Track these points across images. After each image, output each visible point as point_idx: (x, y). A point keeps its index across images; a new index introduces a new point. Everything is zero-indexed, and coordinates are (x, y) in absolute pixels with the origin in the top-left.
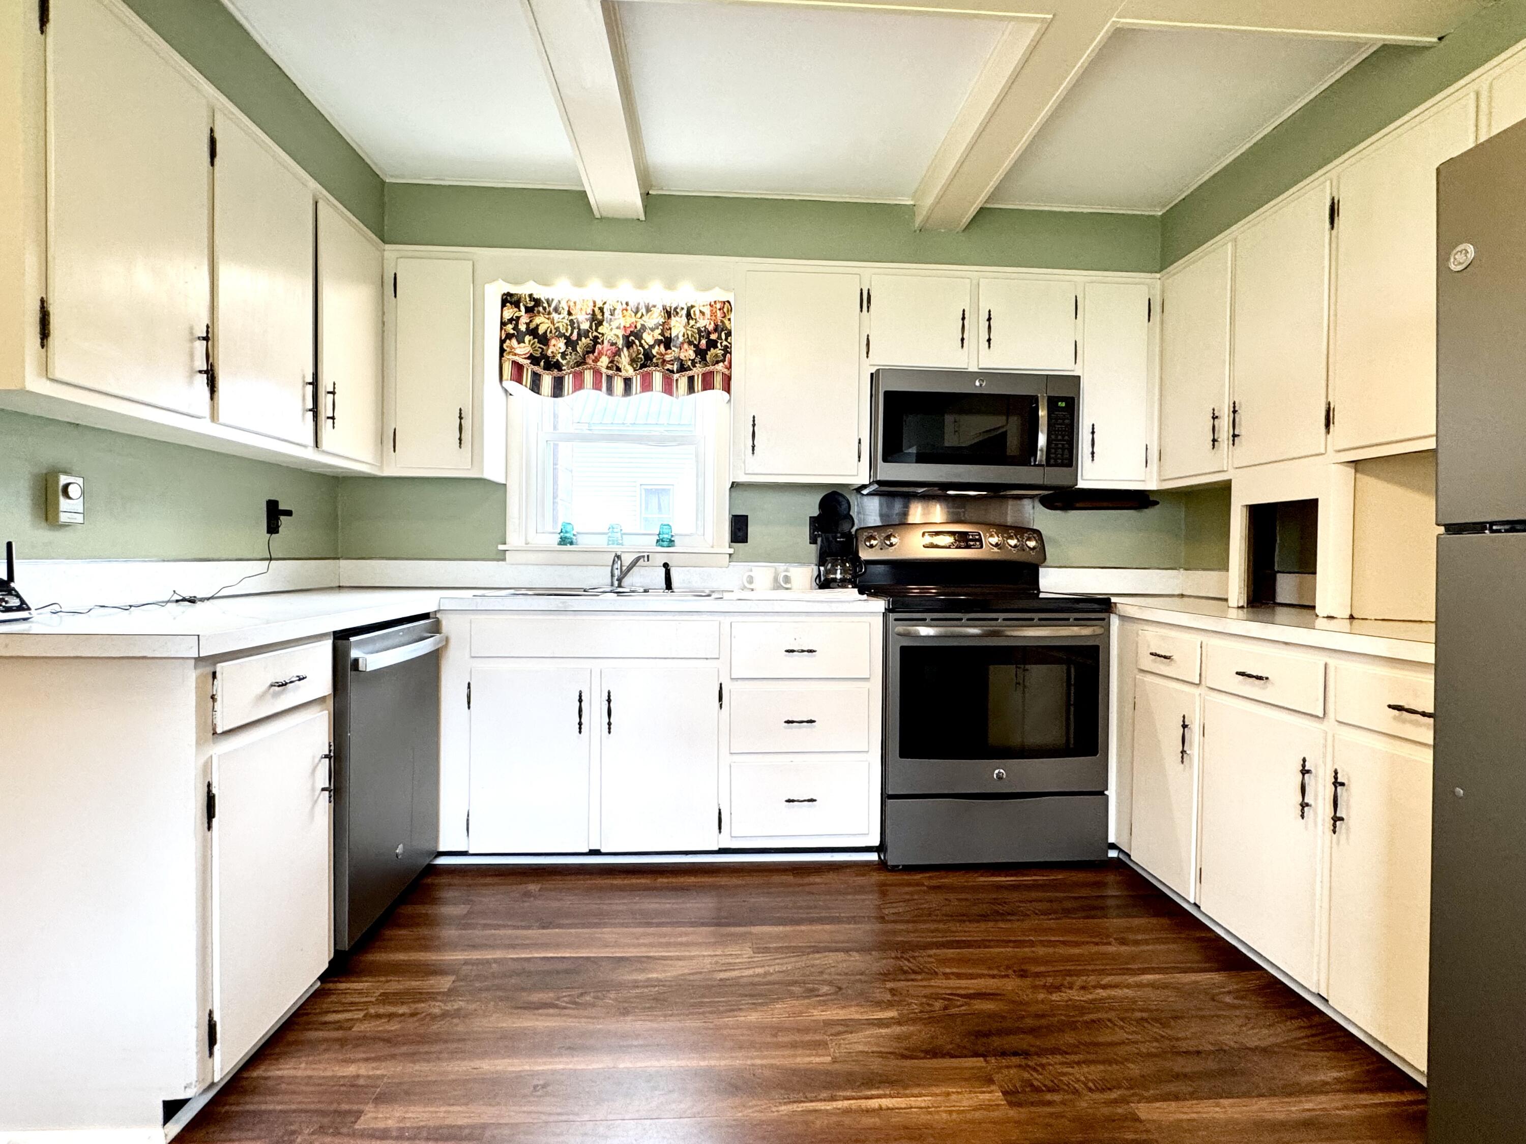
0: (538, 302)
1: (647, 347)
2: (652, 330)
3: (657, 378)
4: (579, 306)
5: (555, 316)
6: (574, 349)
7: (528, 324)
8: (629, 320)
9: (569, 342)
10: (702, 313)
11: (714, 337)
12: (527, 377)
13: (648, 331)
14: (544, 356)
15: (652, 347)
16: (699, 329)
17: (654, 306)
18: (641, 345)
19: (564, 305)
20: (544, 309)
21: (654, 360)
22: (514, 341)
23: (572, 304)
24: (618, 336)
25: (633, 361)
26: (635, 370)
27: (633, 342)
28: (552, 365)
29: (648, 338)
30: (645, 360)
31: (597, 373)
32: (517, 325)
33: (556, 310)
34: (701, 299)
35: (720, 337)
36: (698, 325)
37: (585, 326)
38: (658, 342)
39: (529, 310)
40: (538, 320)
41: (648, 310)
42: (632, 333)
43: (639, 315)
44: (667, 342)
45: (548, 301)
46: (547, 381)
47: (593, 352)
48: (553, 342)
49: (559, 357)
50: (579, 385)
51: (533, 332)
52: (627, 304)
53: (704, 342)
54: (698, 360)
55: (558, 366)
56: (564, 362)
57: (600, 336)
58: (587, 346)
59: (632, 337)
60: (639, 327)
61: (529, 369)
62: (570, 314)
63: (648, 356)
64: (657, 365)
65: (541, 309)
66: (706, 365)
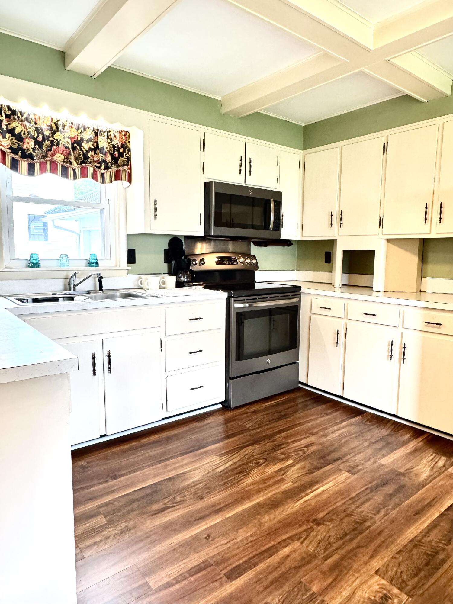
0: (14, 112)
1: (85, 151)
2: (87, 141)
3: (90, 170)
4: (41, 120)
5: (26, 123)
6: (41, 147)
7: (7, 126)
8: (73, 133)
9: (36, 142)
10: (115, 136)
11: (121, 150)
12: (8, 160)
13: (85, 142)
14: (20, 149)
15: (88, 152)
16: (113, 145)
17: (89, 128)
18: (81, 150)
19: (31, 117)
20: (18, 117)
21: (89, 160)
23: (37, 118)
24: (69, 143)
25: (76, 159)
26: (78, 165)
27: (76, 148)
28: (26, 155)
29: (86, 146)
30: (84, 159)
31: (54, 164)
33: (27, 119)
34: (115, 128)
35: (124, 151)
36: (113, 143)
37: (47, 133)
38: (90, 149)
39: (7, 116)
40: (14, 124)
41: (85, 130)
42: (75, 142)
43: (79, 131)
44: (96, 149)
45: (21, 113)
46: (23, 164)
47: (51, 150)
48: (27, 140)
49: (31, 151)
50: (43, 169)
51: (12, 131)
52: (72, 124)
53: (116, 153)
54: (113, 163)
55: (31, 157)
56: (35, 154)
57: (55, 140)
58: (48, 146)
59: (77, 144)
60: (79, 139)
61: (10, 155)
62: (36, 124)
63: (86, 157)
64: (90, 163)
65: (16, 117)
66: (118, 166)
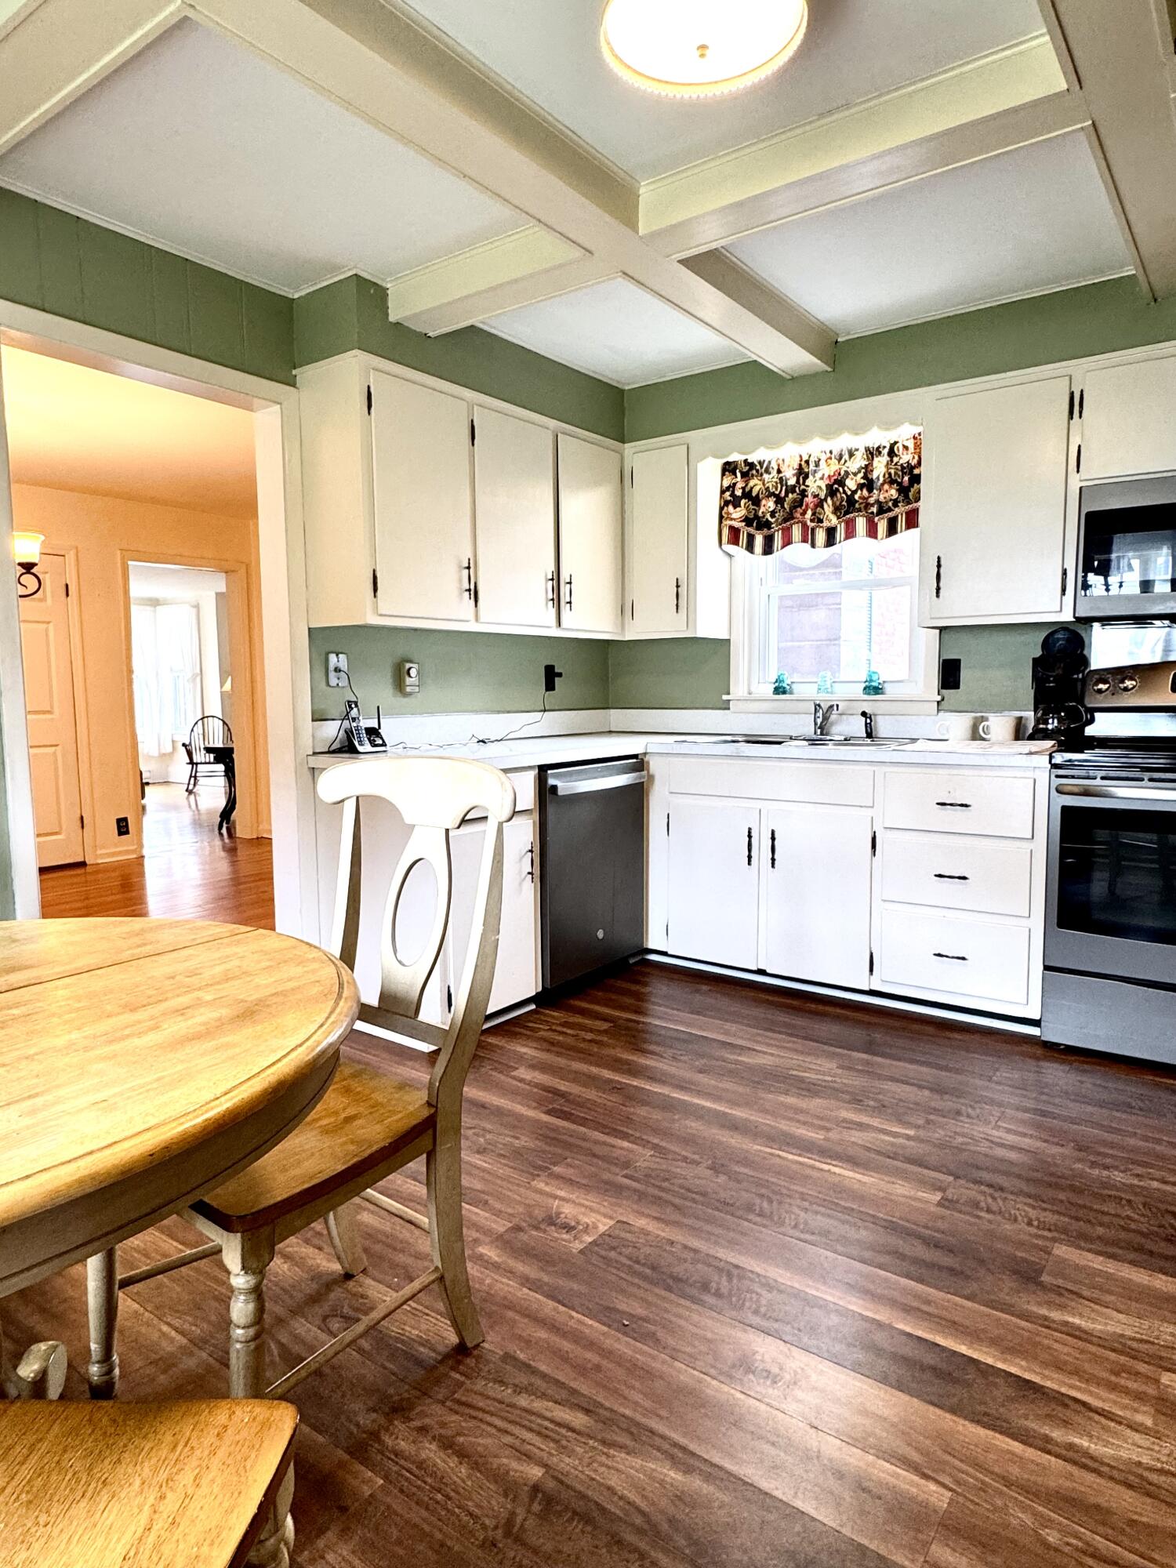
0: (751, 466)
1: (849, 493)
2: (855, 474)
3: (861, 523)
4: (786, 463)
5: (766, 476)
6: (783, 507)
7: (743, 488)
8: (834, 466)
9: (779, 501)
10: (906, 448)
11: (917, 471)
12: (743, 538)
13: (851, 476)
14: (756, 516)
15: (854, 492)
16: (903, 467)
17: (857, 450)
18: (844, 492)
19: (774, 465)
20: (757, 471)
21: (857, 506)
22: (731, 508)
23: (781, 462)
24: (820, 488)
25: (837, 510)
26: (838, 518)
27: (837, 490)
28: (763, 525)
29: (851, 484)
30: (848, 507)
31: (804, 526)
32: (733, 492)
33: (767, 471)
34: (903, 434)
36: (901, 462)
37: (792, 481)
38: (861, 487)
39: (744, 475)
40: (752, 483)
41: (851, 455)
42: (836, 482)
43: (843, 461)
44: (869, 484)
45: (760, 463)
46: (759, 540)
47: (801, 506)
48: (764, 502)
49: (768, 516)
50: (787, 542)
51: (747, 494)
52: (831, 452)
53: (906, 478)
54: (901, 498)
55: (768, 525)
56: (773, 520)
57: (807, 489)
58: (795, 501)
59: (836, 485)
60: (842, 473)
61: (745, 531)
62: (779, 471)
63: (851, 501)
64: (859, 510)
65: (754, 472)
66: (909, 503)
